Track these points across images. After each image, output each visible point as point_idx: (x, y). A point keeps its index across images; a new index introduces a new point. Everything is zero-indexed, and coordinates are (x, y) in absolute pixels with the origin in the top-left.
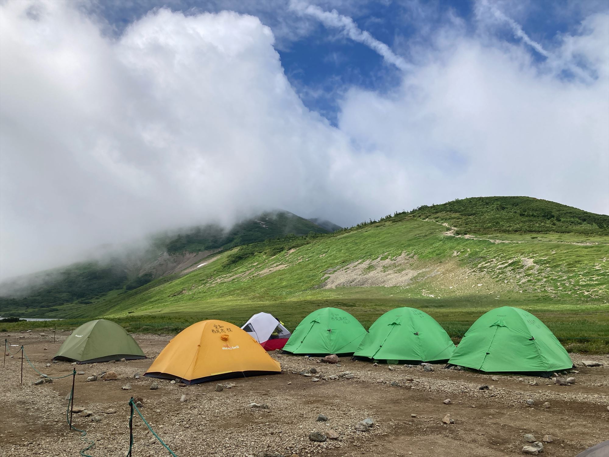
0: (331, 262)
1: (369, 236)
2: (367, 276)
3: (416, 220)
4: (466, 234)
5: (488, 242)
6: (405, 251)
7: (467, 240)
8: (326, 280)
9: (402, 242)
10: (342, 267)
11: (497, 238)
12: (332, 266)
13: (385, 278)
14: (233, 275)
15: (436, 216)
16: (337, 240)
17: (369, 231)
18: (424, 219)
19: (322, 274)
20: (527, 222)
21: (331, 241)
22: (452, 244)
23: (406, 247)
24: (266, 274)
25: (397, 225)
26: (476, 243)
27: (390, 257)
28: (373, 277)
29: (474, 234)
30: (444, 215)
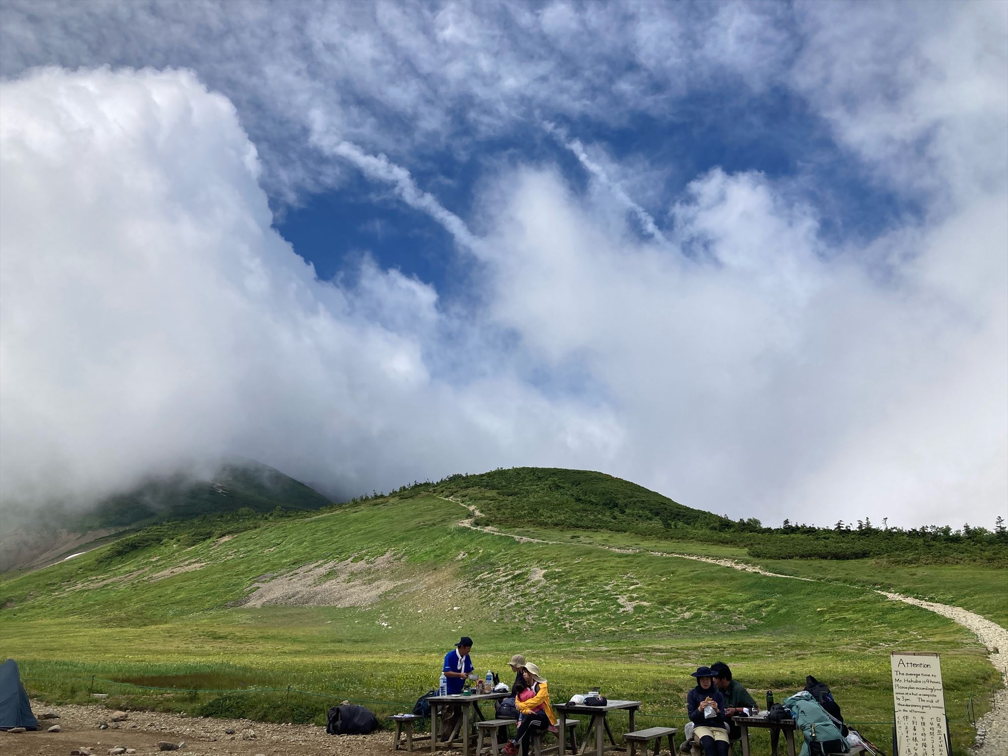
0: (276, 561)
1: (356, 520)
2: (318, 589)
3: (434, 498)
4: (487, 525)
5: (512, 539)
6: (393, 549)
7: (487, 534)
8: (251, 593)
9: (396, 533)
10: (288, 572)
11: (527, 534)
12: (274, 569)
13: (343, 593)
14: (109, 578)
15: (465, 492)
16: (304, 524)
17: (360, 511)
18: (447, 497)
19: (249, 582)
20: (579, 511)
21: (295, 525)
22: (462, 540)
23: (397, 542)
24: (163, 578)
25: (403, 505)
26: (494, 541)
27: (367, 557)
28: (326, 590)
29: (499, 525)
30: (476, 492)
